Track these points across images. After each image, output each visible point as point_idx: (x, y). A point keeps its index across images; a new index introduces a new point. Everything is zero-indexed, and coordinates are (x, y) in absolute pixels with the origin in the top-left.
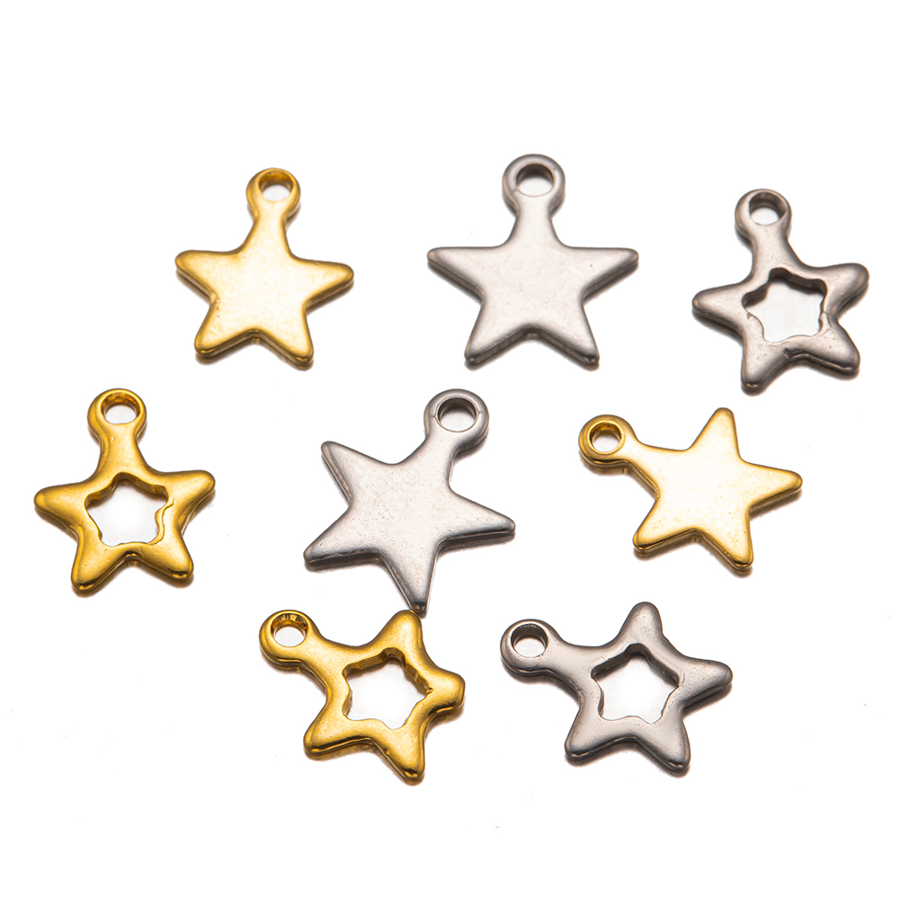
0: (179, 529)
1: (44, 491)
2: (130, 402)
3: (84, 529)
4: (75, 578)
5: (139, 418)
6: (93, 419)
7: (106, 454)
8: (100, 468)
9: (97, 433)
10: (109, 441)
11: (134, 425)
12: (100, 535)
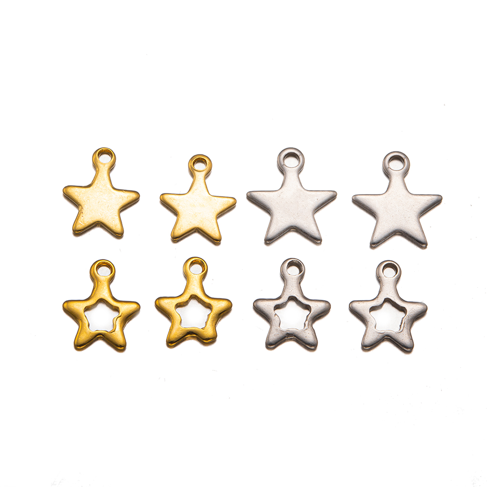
0: (123, 327)
1: (67, 302)
2: (109, 266)
3: (82, 322)
4: (76, 343)
5: (111, 275)
6: (92, 272)
7: (95, 289)
8: (93, 295)
9: (94, 278)
10: (98, 283)
11: (109, 277)
12: (89, 325)
